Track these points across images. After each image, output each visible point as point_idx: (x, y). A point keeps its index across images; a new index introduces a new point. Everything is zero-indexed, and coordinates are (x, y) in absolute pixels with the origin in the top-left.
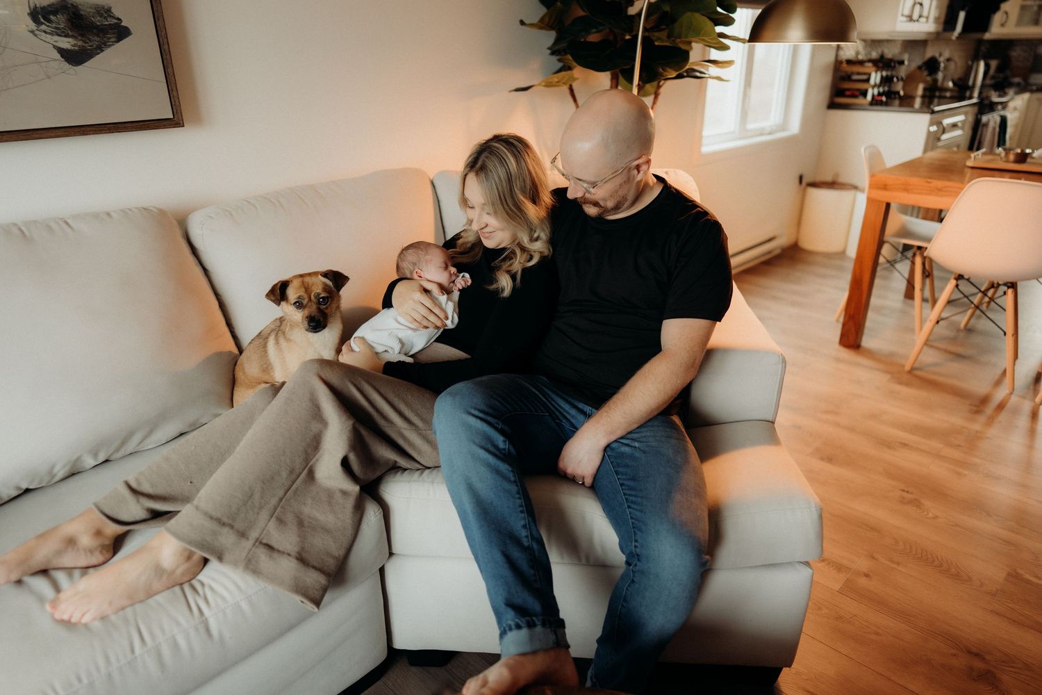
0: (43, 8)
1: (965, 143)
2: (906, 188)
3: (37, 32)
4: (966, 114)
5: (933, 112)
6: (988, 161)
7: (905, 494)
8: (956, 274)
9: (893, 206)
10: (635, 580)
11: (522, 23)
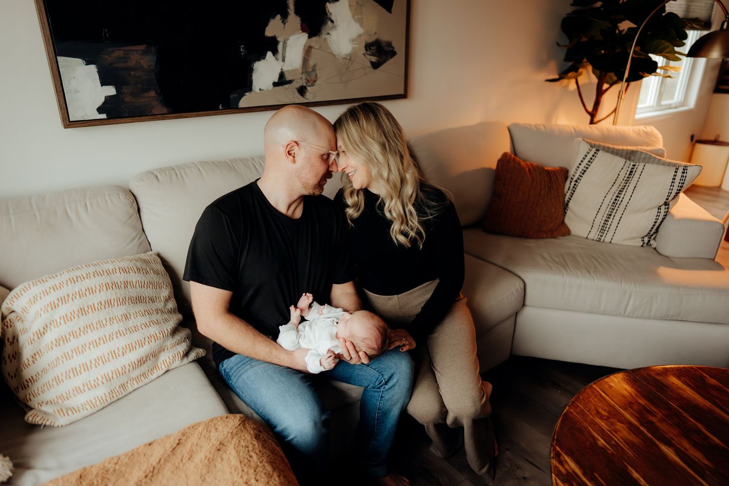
0: (369, 44)
3: (366, 55)
11: (558, 44)
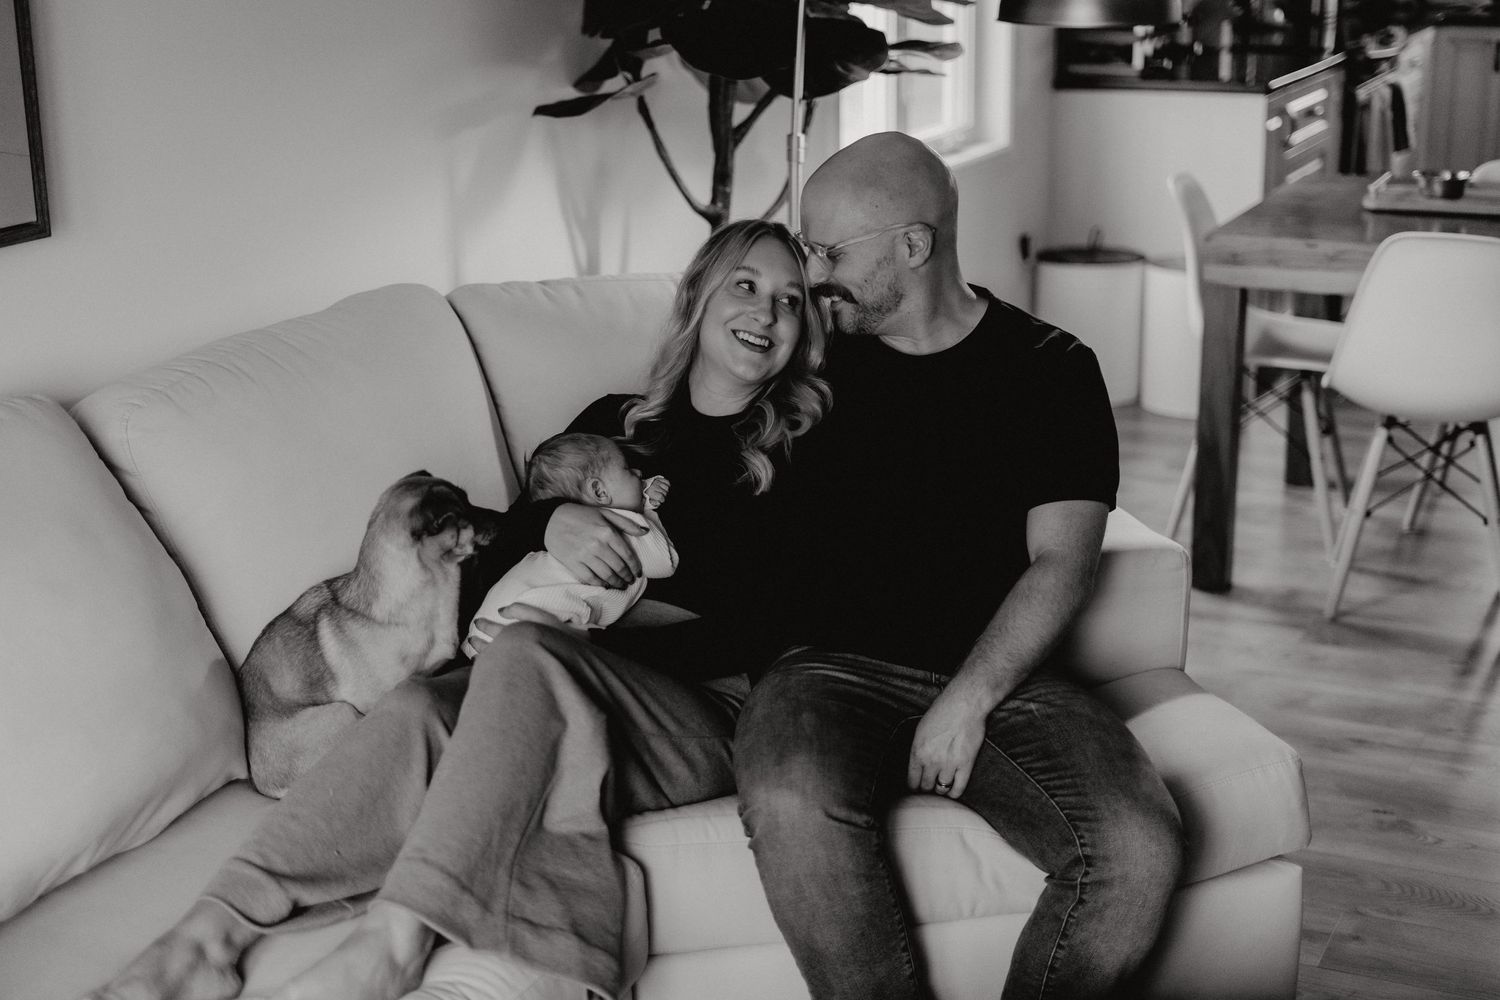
1: (1332, 146)
2: (1274, 261)
4: (1326, 85)
5: (1268, 91)
6: (1401, 197)
7: (1383, 817)
8: (1382, 416)
9: (1251, 297)
10: (1084, 897)
